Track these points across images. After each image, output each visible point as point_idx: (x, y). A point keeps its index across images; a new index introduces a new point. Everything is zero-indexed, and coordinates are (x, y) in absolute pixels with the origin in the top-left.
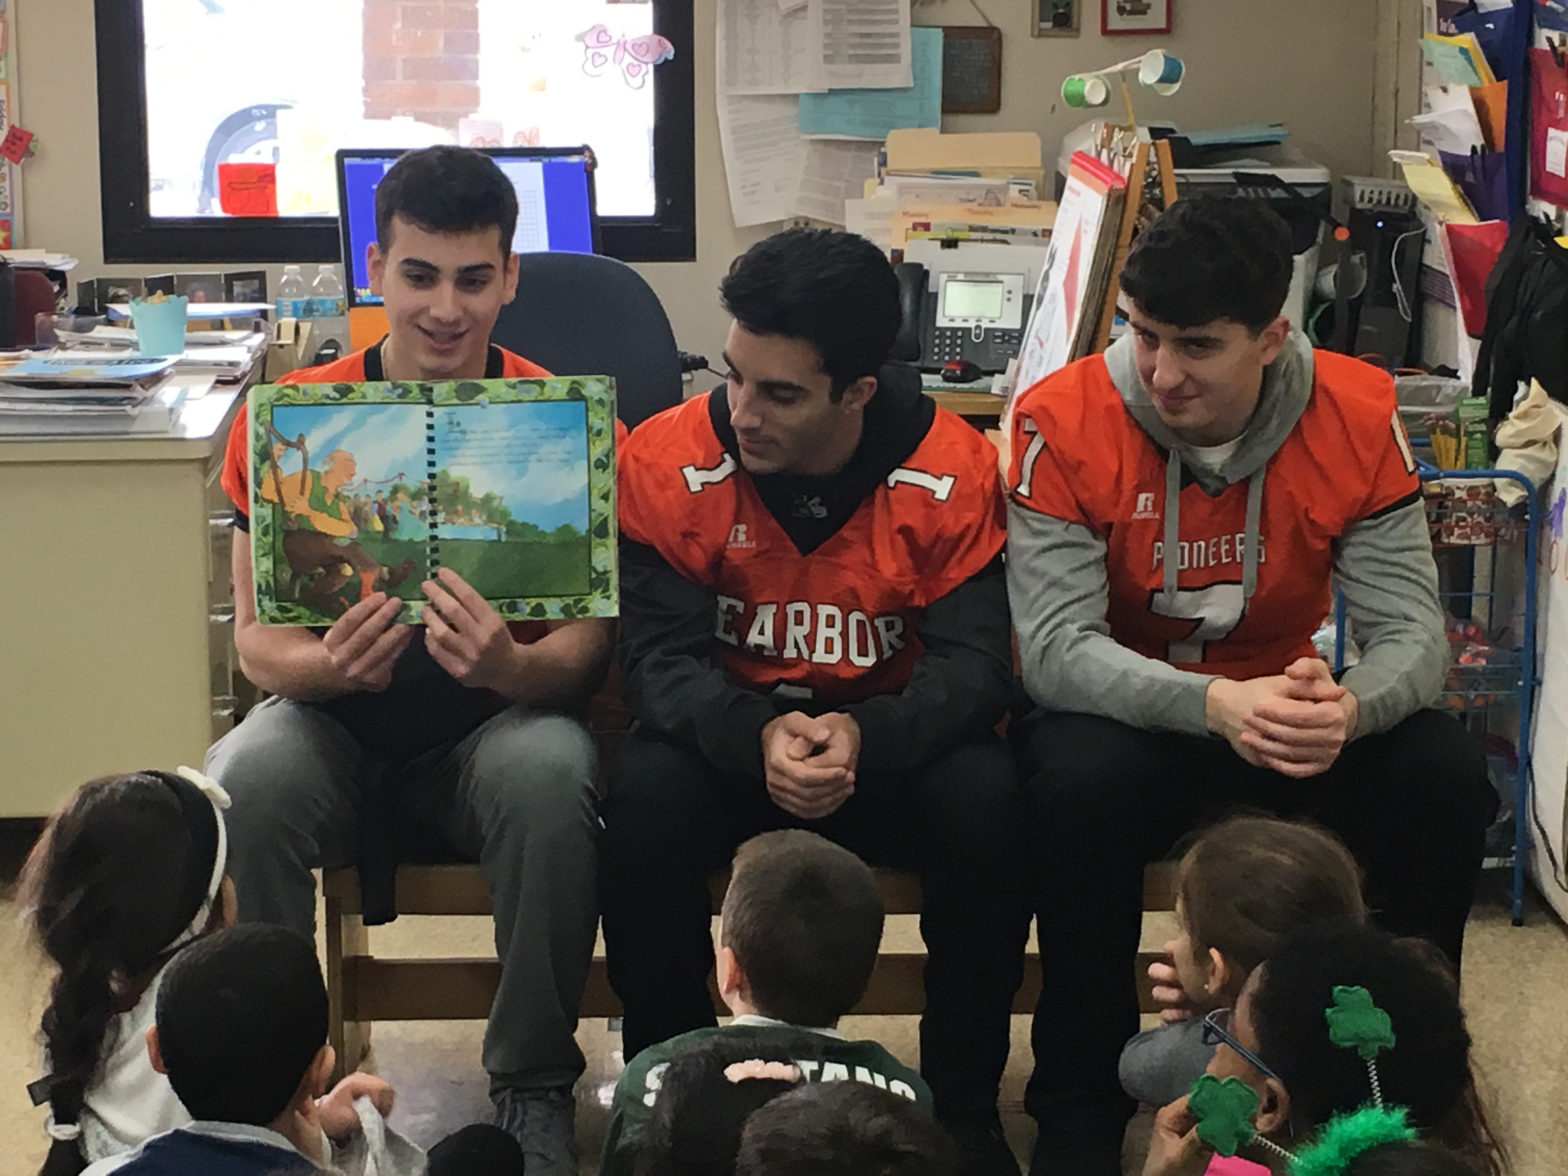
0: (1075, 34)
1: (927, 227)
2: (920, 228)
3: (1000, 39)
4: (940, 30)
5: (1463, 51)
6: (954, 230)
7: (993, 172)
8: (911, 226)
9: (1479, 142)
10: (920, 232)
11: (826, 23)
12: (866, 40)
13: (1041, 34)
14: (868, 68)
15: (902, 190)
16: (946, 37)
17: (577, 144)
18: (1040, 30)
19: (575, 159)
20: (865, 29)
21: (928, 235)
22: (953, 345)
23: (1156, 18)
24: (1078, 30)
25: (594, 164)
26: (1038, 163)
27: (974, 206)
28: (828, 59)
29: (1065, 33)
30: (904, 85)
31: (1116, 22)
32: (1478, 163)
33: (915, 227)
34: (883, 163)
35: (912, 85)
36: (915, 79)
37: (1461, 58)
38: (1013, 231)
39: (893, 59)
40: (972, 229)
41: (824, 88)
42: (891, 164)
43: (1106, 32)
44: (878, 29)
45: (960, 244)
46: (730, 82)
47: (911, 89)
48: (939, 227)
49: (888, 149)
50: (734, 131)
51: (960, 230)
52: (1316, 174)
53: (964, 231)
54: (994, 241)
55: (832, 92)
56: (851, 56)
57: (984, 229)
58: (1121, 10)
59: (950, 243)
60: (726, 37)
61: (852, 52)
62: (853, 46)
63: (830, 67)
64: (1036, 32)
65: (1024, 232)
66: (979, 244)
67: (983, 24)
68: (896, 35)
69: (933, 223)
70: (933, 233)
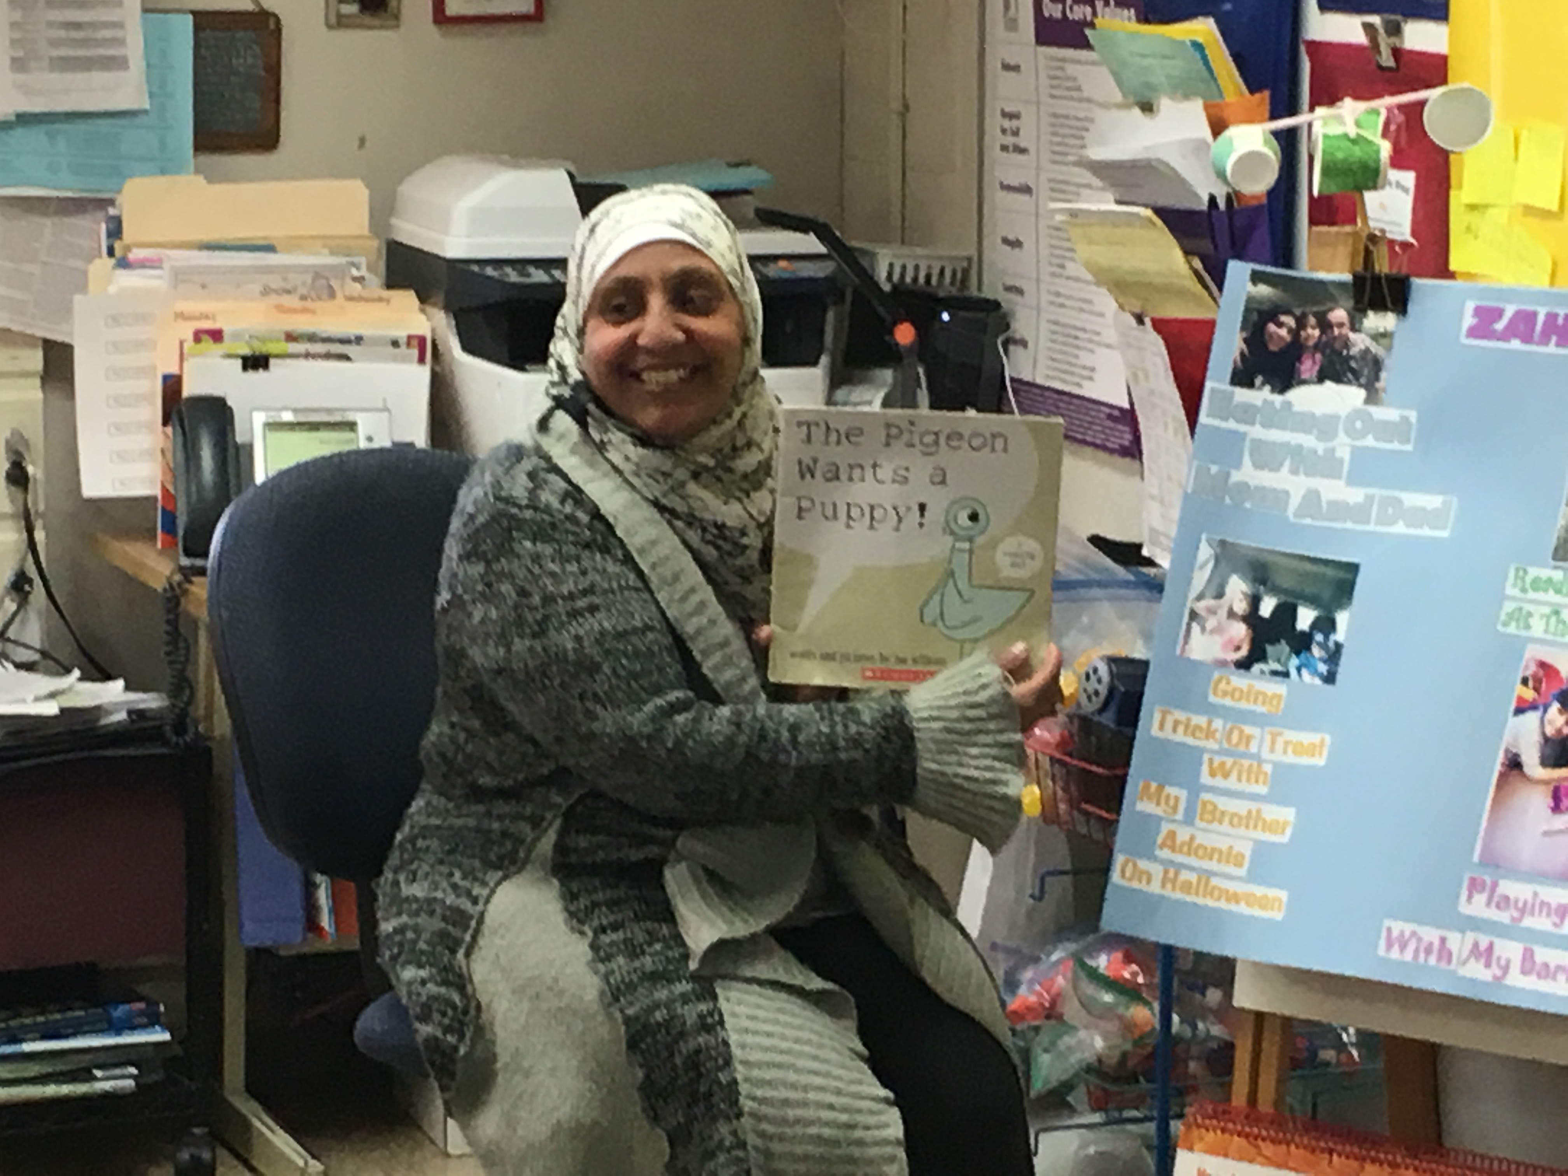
0: (394, 23)
1: (217, 336)
2: (205, 337)
3: (277, 31)
4: (190, 17)
5: (1198, 46)
6: (263, 340)
7: (296, 243)
8: (190, 337)
10: (207, 343)
12: (75, 34)
13: (341, 22)
14: (78, 78)
15: (178, 277)
16: (197, 28)
18: (339, 16)
20: (74, 16)
21: (218, 349)
24: (397, 17)
26: (365, 228)
28: (19, 65)
29: (376, 22)
30: (135, 106)
31: (458, 4)
33: (198, 336)
34: (116, 230)
35: (147, 106)
36: (151, 95)
38: (359, 340)
39: (119, 62)
40: (291, 337)
41: (8, 111)
42: (129, 234)
43: (441, 19)
44: (94, 17)
45: (272, 362)
47: (145, 112)
48: (237, 336)
49: (122, 210)
51: (271, 340)
53: (278, 340)
54: (328, 356)
55: (24, 119)
56: (51, 59)
57: (312, 338)
59: (256, 362)
61: (56, 53)
62: (55, 43)
63: (21, 77)
64: (333, 20)
65: (377, 341)
66: (302, 362)
67: (250, 6)
68: (119, 25)
69: (227, 329)
70: (227, 345)
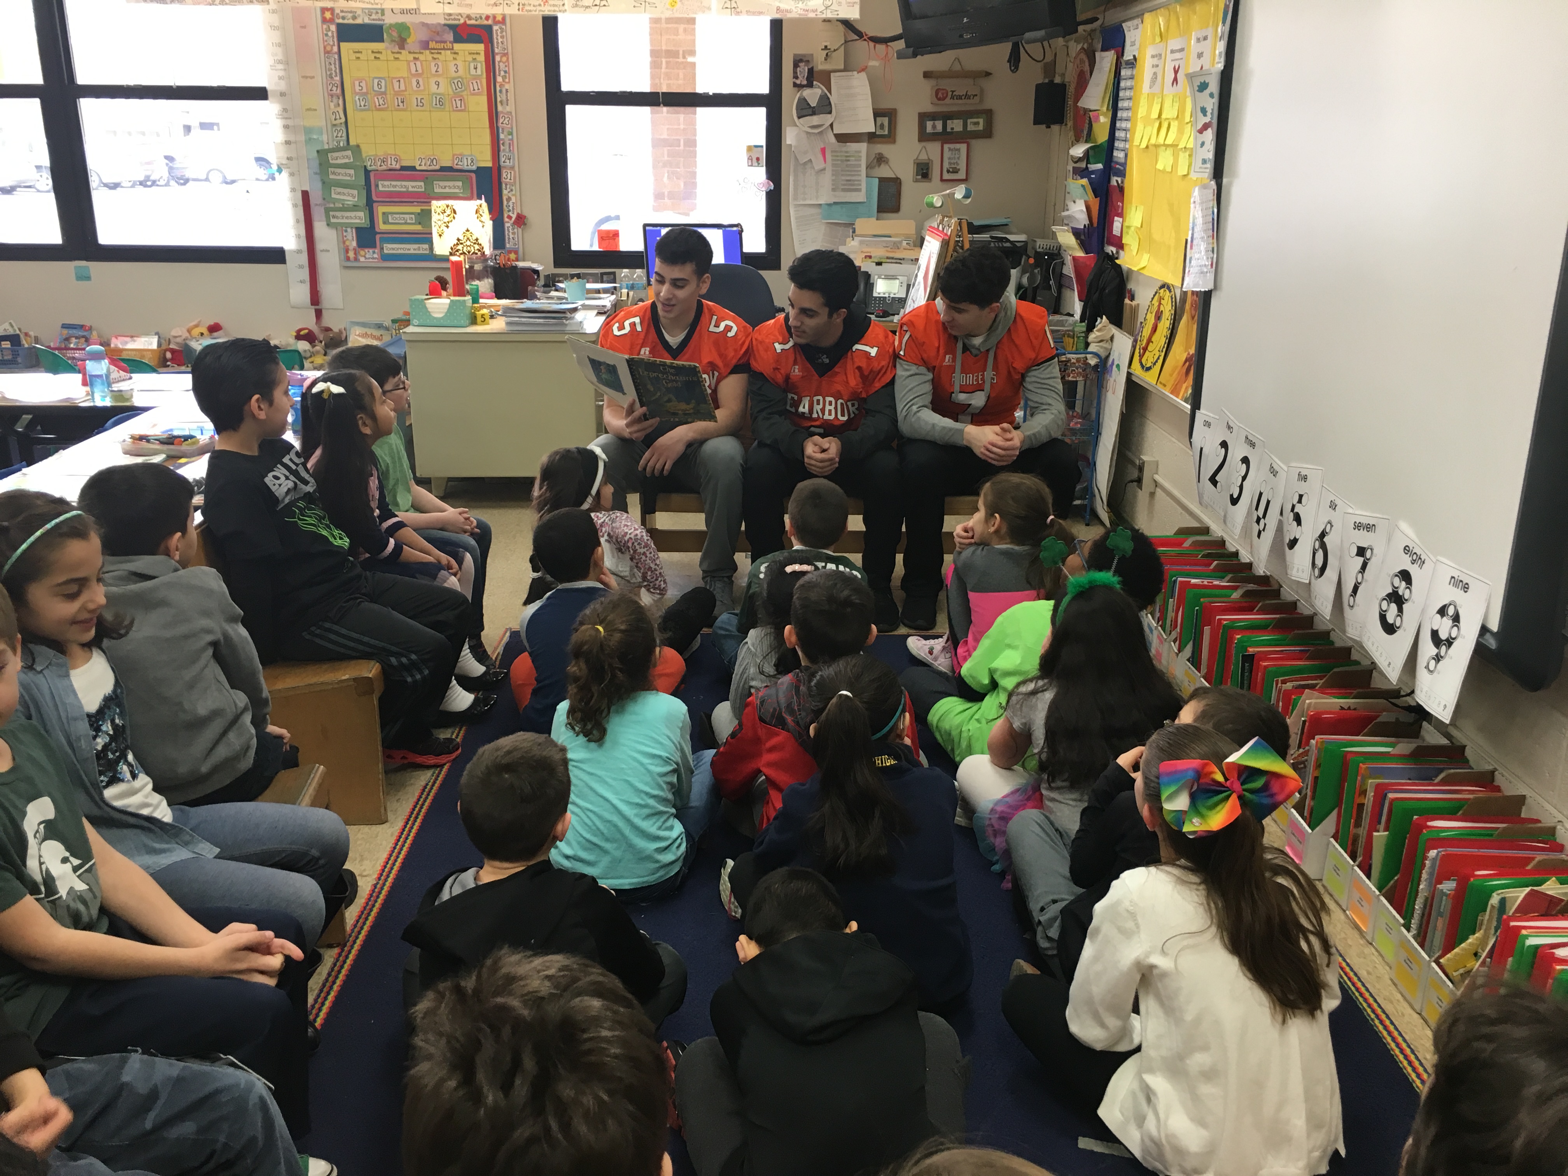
0: (930, 180)
1: (870, 257)
3: (900, 183)
4: (878, 179)
5: (1083, 186)
6: (881, 258)
7: (896, 235)
8: (864, 257)
9: (1087, 222)
10: (868, 259)
11: (833, 175)
12: (848, 183)
13: (916, 181)
14: (849, 194)
15: (861, 242)
16: (879, 182)
17: (736, 223)
18: (916, 179)
19: (735, 229)
20: (848, 178)
22: (879, 303)
23: (962, 175)
25: (742, 231)
26: (914, 232)
27: (889, 249)
28: (834, 190)
29: (926, 180)
30: (863, 201)
31: (946, 176)
32: (1086, 230)
33: (866, 257)
34: (854, 232)
35: (866, 201)
36: (867, 198)
37: (1082, 189)
38: (903, 259)
39: (859, 190)
40: (888, 258)
41: (831, 201)
42: (857, 232)
43: (942, 180)
44: (853, 178)
45: (883, 264)
46: (795, 199)
48: (875, 257)
49: (857, 226)
50: (796, 218)
51: (883, 259)
52: (1022, 237)
53: (885, 259)
54: (896, 263)
55: (835, 203)
56: (843, 189)
57: (892, 258)
58: (948, 171)
59: (879, 264)
60: (794, 181)
61: (844, 187)
62: (844, 185)
63: (834, 193)
65: (908, 259)
66: (890, 264)
67: (894, 176)
68: (859, 181)
69: (873, 255)
70: (872, 260)
